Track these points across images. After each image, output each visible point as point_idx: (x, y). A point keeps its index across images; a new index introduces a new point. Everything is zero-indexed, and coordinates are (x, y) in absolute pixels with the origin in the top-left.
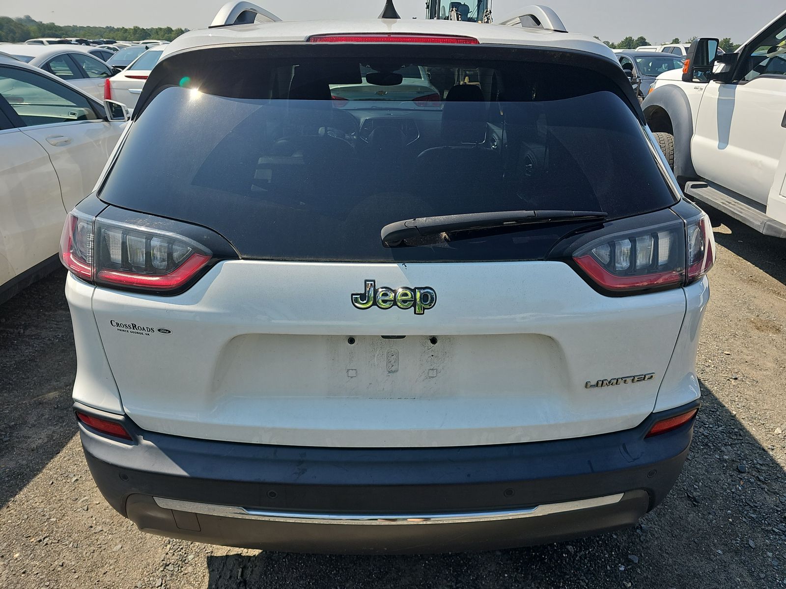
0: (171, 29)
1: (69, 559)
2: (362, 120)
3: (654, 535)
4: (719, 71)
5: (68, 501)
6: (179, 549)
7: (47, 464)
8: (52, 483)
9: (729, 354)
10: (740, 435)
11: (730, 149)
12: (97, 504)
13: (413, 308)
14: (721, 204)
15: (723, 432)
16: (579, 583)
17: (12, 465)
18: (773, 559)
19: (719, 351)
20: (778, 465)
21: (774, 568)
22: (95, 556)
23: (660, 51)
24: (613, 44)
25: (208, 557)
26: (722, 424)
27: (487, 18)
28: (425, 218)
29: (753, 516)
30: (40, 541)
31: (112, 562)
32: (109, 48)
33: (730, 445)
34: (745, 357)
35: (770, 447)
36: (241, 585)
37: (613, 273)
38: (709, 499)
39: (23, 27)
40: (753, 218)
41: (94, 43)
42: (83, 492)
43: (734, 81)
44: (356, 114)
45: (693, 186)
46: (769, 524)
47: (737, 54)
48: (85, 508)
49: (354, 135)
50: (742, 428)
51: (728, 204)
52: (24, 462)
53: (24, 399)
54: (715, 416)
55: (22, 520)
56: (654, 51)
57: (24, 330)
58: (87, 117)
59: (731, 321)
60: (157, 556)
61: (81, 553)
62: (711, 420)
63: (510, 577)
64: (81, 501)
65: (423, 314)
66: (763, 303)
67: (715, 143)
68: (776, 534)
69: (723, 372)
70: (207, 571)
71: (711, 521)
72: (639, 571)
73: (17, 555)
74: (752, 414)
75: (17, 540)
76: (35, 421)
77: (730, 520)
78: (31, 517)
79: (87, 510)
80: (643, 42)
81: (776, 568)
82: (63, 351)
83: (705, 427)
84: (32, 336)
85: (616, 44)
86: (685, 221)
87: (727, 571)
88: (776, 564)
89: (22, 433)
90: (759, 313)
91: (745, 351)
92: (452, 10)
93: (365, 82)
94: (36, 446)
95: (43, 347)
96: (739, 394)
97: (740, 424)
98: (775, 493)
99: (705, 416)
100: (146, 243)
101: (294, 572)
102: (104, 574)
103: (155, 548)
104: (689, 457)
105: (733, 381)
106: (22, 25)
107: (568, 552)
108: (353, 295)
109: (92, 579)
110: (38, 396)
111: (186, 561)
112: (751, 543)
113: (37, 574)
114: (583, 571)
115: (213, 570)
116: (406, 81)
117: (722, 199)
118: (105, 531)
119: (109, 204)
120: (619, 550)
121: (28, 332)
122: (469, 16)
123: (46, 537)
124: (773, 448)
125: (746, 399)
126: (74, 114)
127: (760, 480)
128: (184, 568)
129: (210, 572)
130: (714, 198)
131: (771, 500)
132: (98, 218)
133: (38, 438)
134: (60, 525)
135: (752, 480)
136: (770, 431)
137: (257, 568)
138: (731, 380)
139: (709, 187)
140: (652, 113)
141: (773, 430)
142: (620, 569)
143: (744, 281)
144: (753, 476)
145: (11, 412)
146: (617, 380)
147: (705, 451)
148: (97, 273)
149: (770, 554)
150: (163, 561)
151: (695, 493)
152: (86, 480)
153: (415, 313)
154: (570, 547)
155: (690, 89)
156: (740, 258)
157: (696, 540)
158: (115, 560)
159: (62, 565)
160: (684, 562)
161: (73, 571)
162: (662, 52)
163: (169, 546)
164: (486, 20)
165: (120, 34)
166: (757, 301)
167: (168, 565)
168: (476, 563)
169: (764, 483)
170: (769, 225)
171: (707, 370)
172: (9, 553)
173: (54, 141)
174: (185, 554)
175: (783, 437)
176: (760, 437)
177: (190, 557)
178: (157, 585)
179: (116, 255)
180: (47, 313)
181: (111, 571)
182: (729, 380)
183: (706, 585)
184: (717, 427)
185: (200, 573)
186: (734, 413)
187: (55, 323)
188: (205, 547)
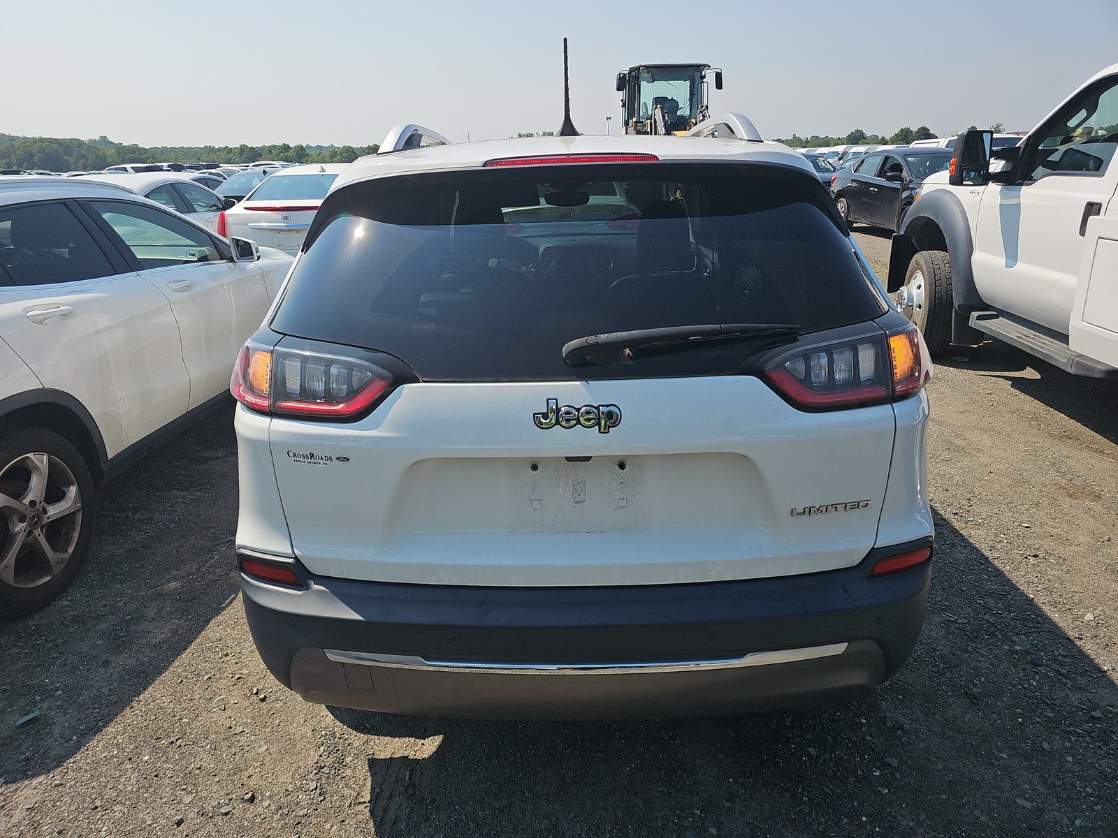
0: (289, 146)
1: (207, 761)
2: (541, 249)
3: (919, 736)
4: (998, 170)
5: (201, 701)
6: (334, 751)
7: (174, 661)
8: (181, 682)
9: (1029, 527)
10: (1038, 622)
11: (1020, 266)
12: (235, 704)
13: (597, 426)
14: (1016, 338)
15: (1016, 619)
16: (822, 789)
17: (132, 662)
18: (1074, 763)
19: (1015, 524)
20: (1087, 656)
21: (1075, 775)
22: (237, 758)
23: (944, 147)
24: (883, 138)
25: (369, 759)
26: (1014, 610)
27: (703, 115)
28: (606, 335)
29: (1050, 715)
30: (172, 742)
31: (257, 764)
32: (210, 174)
33: (1024, 634)
34: (1050, 530)
35: (1077, 635)
36: (410, 789)
37: (811, 389)
38: (993, 696)
39: (98, 152)
40: (1057, 354)
41: (190, 168)
42: (218, 691)
43: (1019, 182)
44: (533, 241)
45: (979, 318)
46: (1071, 725)
47: (1019, 148)
48: (222, 707)
49: (531, 267)
50: (1042, 614)
51: (1025, 338)
52: (146, 659)
53: (140, 591)
54: (1005, 600)
55: (150, 721)
56: (934, 146)
57: (133, 513)
58: (209, 257)
59: (1033, 487)
60: (309, 759)
61: (221, 755)
62: (1000, 605)
63: (735, 782)
64: (216, 700)
65: (608, 432)
66: (1080, 464)
67: (1002, 261)
68: (1079, 735)
69: (1020, 549)
70: (369, 774)
71: (995, 721)
72: (898, 776)
73: (147, 758)
74: (1055, 597)
75: (145, 742)
76: (155, 614)
77: (1020, 720)
78: (160, 718)
79: (224, 710)
80: (925, 134)
81: (1077, 774)
82: (182, 536)
83: (992, 613)
84: (143, 520)
85: (888, 137)
86: (887, 332)
87: (1013, 777)
88: (1078, 769)
89: (141, 627)
90: (1072, 477)
91: (1050, 523)
92: (656, 108)
93: (543, 204)
94: (159, 641)
95: (157, 533)
96: (1039, 575)
97: (1039, 609)
98: (1081, 689)
99: (992, 601)
100: (326, 370)
101: (471, 775)
102: (249, 777)
103: (307, 751)
104: (969, 649)
105: (1032, 560)
106: (97, 149)
107: (809, 755)
108: (535, 414)
109: (235, 783)
110: (156, 587)
111: (344, 764)
112: (1046, 746)
113: (172, 777)
114: (827, 776)
115: (376, 773)
116: (593, 200)
117: (1018, 332)
118: (247, 732)
119: (286, 335)
120: (873, 753)
121: (137, 516)
122: (678, 114)
123: (179, 739)
124: (1080, 636)
125: (1048, 580)
126: (194, 255)
127: (1061, 675)
128: (342, 771)
129: (372, 776)
130: (1007, 332)
131: (1074, 698)
132: (275, 348)
133: (161, 633)
134: (194, 726)
135: (1051, 674)
136: (1078, 618)
137: (427, 771)
138: (1029, 557)
139: (1001, 318)
140: (920, 226)
141: (1083, 615)
142: (875, 774)
143: (1054, 437)
144: (1052, 669)
145: (125, 604)
146: (827, 507)
147: (991, 641)
148: (274, 404)
149: (1070, 759)
150: (316, 763)
151: (975, 689)
152: (220, 678)
153: (600, 432)
154: (811, 750)
155: (965, 193)
156: (1050, 409)
157: (974, 743)
158: (261, 763)
159: (200, 768)
160: (956, 767)
161: (213, 774)
162: (947, 147)
163: (322, 748)
164: (702, 118)
165: (223, 155)
166: (1070, 463)
167: (323, 768)
168: (693, 767)
169: (1066, 678)
170: (1077, 362)
171: (998, 546)
172: (137, 756)
173: (175, 286)
174: (342, 755)
175: (1095, 624)
176: (1065, 624)
177: (349, 759)
178: (311, 789)
179: (293, 384)
180: (158, 494)
181: (256, 775)
182: (1026, 557)
183: (984, 793)
184: (1007, 613)
185: (360, 776)
186: (1032, 596)
187: (170, 504)
188: (365, 749)
